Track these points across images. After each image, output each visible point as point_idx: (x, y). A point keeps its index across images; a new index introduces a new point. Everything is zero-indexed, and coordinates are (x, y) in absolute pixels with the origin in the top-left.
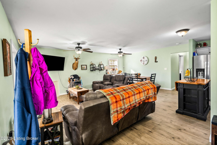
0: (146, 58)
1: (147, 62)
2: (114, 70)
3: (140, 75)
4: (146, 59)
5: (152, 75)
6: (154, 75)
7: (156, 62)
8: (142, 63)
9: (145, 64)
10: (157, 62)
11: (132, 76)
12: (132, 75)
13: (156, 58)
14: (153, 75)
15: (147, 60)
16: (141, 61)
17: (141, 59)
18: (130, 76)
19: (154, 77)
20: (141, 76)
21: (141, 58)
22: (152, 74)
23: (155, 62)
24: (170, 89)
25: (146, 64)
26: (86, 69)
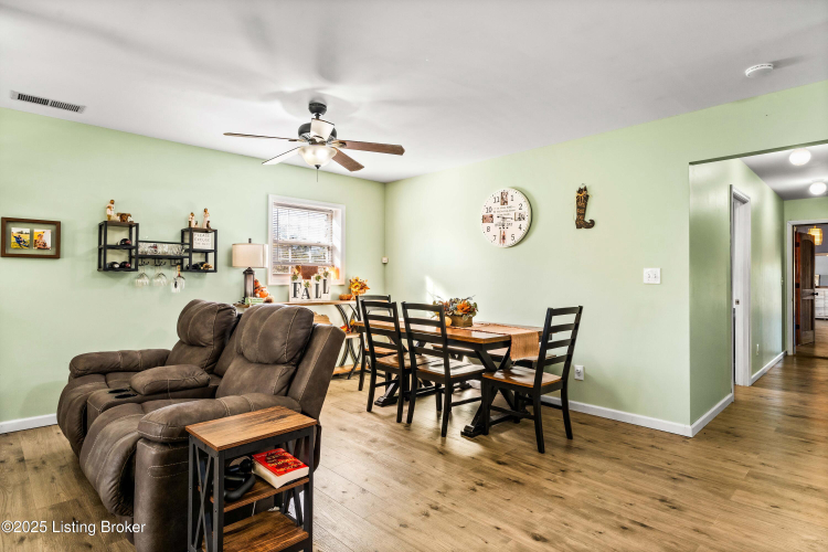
0: (520, 199)
1: (525, 224)
2: (307, 276)
3: (471, 310)
4: (517, 203)
5: (549, 320)
6: (570, 319)
7: (583, 223)
8: (495, 230)
9: (509, 241)
10: (591, 224)
11: (408, 321)
12: (412, 313)
13: (583, 198)
14: (557, 321)
15: (526, 210)
16: (484, 219)
17: (489, 209)
18: (395, 319)
19: (566, 335)
20: (474, 319)
21: (490, 203)
22: (552, 313)
23: (579, 227)
24: (686, 428)
25: (518, 238)
26: (57, 256)
